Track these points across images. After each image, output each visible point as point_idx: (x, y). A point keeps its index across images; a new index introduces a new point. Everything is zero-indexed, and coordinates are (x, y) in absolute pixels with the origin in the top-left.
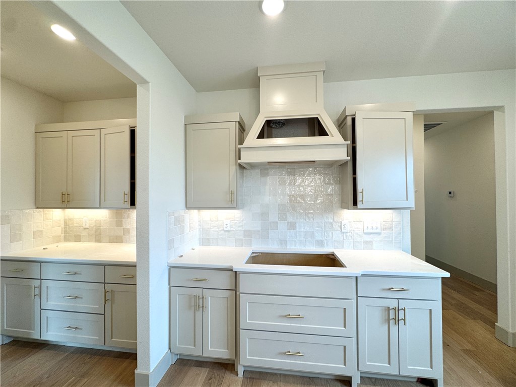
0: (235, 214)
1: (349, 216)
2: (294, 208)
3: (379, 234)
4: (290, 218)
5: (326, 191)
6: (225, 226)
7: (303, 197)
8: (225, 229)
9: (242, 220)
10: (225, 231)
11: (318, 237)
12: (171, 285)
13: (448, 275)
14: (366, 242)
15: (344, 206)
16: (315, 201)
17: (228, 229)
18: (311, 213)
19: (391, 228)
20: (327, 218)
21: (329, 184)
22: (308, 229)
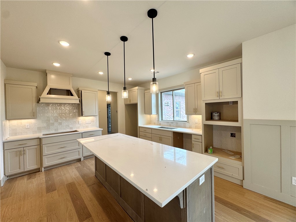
0: (32, 121)
1: (81, 119)
2: (61, 117)
3: (90, 123)
4: (59, 121)
5: (73, 112)
6: (26, 126)
7: (65, 114)
8: (26, 128)
9: (36, 123)
10: (27, 128)
11: (71, 126)
12: (5, 149)
13: (102, 129)
14: (86, 126)
15: (79, 116)
16: (69, 115)
17: (29, 127)
18: (68, 119)
19: (93, 122)
20: (74, 120)
21: (74, 109)
22: (67, 124)
